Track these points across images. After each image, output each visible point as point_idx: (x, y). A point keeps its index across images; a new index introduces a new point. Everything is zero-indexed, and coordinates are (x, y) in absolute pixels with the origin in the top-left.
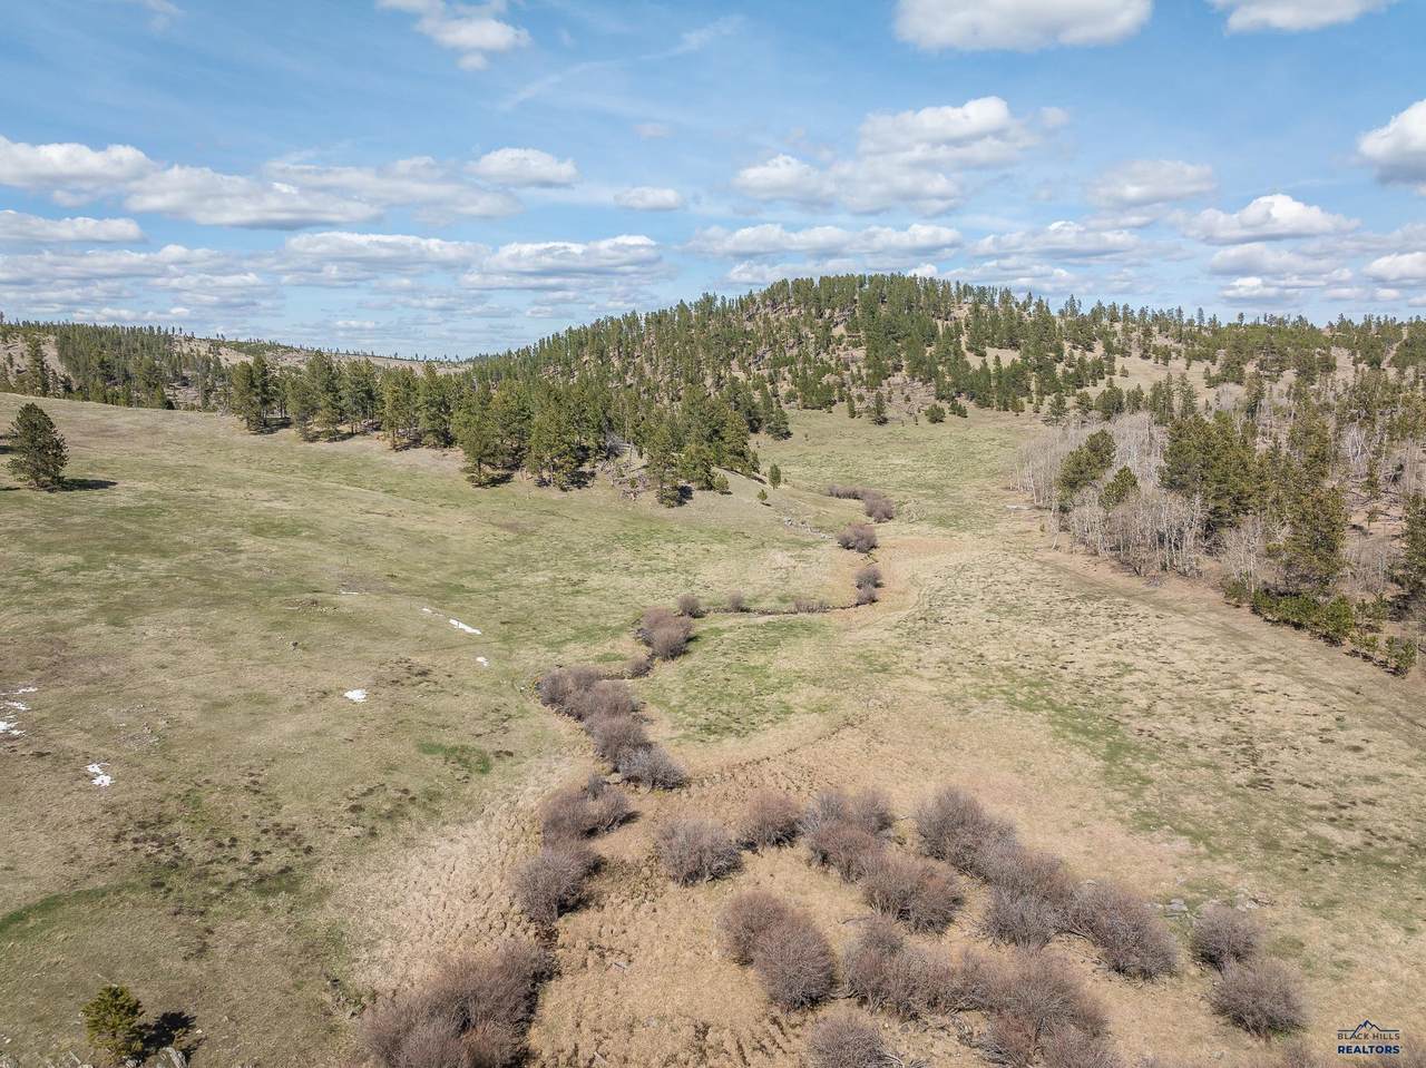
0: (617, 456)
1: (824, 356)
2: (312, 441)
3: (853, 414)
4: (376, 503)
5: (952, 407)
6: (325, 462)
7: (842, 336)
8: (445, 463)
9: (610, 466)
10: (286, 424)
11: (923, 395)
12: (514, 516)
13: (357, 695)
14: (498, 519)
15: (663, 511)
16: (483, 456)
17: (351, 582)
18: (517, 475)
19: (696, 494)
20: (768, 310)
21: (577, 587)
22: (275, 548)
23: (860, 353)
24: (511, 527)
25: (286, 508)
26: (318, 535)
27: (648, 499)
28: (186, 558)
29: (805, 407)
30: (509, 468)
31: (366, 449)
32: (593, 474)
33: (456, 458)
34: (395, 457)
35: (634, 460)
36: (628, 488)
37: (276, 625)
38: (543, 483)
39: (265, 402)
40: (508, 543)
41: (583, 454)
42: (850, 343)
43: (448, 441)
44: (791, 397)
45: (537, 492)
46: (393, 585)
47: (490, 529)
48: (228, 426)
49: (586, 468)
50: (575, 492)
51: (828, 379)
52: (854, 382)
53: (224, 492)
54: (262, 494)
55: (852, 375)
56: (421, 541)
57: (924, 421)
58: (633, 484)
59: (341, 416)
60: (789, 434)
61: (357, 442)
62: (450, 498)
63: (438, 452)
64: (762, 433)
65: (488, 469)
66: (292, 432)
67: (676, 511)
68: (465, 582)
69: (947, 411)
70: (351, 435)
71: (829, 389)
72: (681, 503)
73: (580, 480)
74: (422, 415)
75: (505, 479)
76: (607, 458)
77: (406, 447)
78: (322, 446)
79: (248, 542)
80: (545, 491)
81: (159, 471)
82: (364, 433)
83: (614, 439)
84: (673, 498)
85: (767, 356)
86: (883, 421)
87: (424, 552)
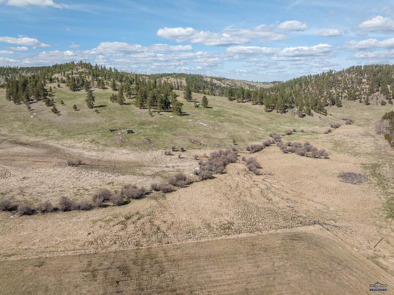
0: (293, 108)
1: (358, 87)
2: (239, 103)
3: (361, 102)
4: (250, 113)
5: (389, 101)
6: (241, 106)
7: (365, 82)
8: (261, 108)
9: (291, 110)
10: (235, 99)
11: (382, 98)
12: (272, 117)
13: (248, 132)
14: (269, 117)
15: (299, 118)
16: (268, 106)
17: (246, 122)
18: (274, 110)
19: (306, 116)
20: (348, 74)
21: (278, 127)
22: (237, 118)
23: (367, 86)
24: (271, 119)
25: (237, 113)
26: (242, 117)
27: (297, 116)
28: (226, 118)
29: (348, 100)
30: (272, 109)
31: (248, 105)
32: (287, 111)
33: (263, 107)
34: (253, 106)
35: (296, 109)
36: (293, 114)
37: (239, 125)
38: (278, 112)
39: (232, 95)
40: (270, 121)
41: (286, 107)
42: (366, 84)
43: (262, 104)
44: (345, 97)
45: (276, 114)
46: (252, 123)
47: (267, 118)
48: (225, 99)
49: (287, 110)
50: (283, 114)
51: (357, 93)
52: (364, 94)
53: (227, 110)
54: (233, 111)
55: (364, 92)
56: (256, 119)
57: (380, 105)
58: (295, 113)
59: (244, 98)
60: (342, 106)
61: (246, 103)
62: (261, 113)
63: (260, 106)
64: (335, 105)
65: (268, 109)
66: (236, 101)
67: (302, 119)
68: (262, 125)
69: (387, 103)
70: (245, 102)
71: (356, 96)
72: (303, 117)
73: (285, 112)
74: (258, 99)
75: (271, 111)
76: (291, 108)
77: (255, 105)
78: (241, 103)
79: (233, 117)
80: (278, 113)
81: (218, 106)
82: (248, 102)
83: (293, 105)
84: (301, 116)
85: (342, 87)
86: (369, 104)
87: (256, 120)
